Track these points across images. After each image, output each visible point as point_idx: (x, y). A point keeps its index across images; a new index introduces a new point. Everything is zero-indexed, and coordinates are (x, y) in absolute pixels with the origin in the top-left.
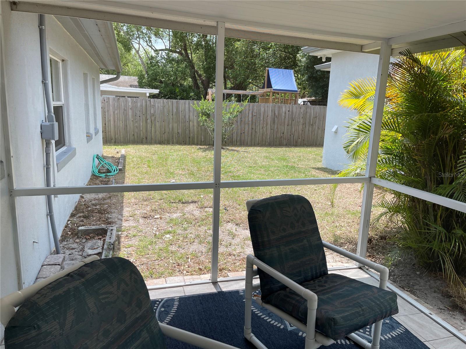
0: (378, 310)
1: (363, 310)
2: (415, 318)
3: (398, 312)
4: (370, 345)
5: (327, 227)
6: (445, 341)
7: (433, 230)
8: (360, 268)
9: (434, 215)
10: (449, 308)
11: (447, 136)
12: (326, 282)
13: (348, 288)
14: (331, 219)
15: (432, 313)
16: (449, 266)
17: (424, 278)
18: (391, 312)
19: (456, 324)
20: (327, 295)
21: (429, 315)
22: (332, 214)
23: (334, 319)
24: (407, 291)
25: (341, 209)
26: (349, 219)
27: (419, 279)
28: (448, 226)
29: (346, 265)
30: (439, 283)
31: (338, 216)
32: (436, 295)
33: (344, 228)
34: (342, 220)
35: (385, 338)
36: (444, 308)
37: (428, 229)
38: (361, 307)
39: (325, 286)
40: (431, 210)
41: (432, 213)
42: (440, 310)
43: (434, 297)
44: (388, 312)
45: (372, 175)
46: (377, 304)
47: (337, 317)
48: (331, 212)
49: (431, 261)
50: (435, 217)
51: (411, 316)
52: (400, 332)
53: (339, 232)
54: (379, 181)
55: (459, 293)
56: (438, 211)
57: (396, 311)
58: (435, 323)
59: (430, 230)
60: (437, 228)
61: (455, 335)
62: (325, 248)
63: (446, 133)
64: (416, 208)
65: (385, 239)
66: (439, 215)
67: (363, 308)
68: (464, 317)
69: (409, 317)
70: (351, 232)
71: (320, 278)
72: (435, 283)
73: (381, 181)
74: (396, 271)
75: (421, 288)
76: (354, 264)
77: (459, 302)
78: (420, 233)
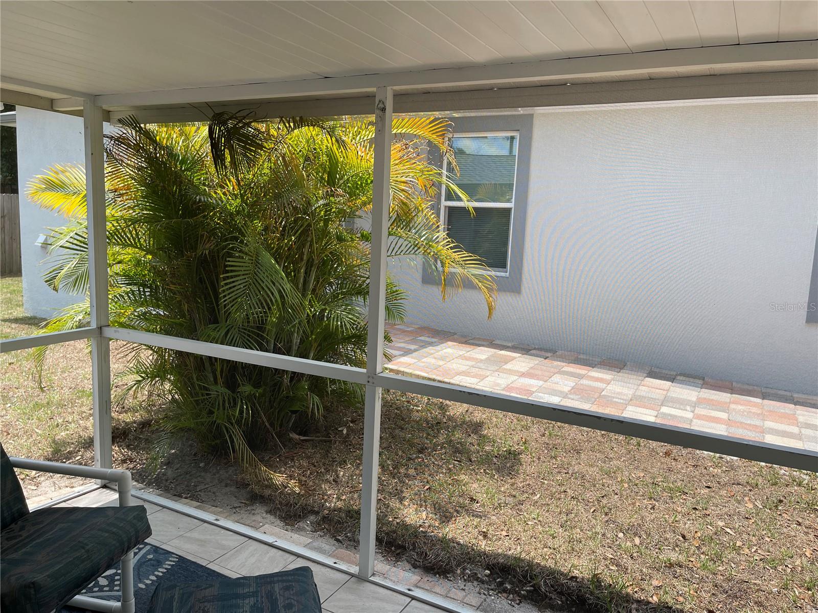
0: (114, 542)
1: (88, 551)
2: (195, 535)
3: (150, 534)
4: (119, 604)
5: (37, 431)
6: (237, 551)
7: (214, 394)
8: (104, 486)
9: (213, 372)
10: (247, 502)
12: (22, 528)
13: (63, 525)
14: (47, 413)
15: (219, 518)
16: (240, 442)
17: (211, 470)
18: (137, 538)
19: (254, 521)
20: (24, 550)
21: (216, 522)
22: (48, 403)
23: (33, 583)
24: (186, 498)
25: (66, 390)
26: (82, 405)
27: (203, 474)
28: (232, 385)
30: (231, 470)
31: (61, 405)
32: (228, 489)
33: (73, 425)
34: (69, 410)
36: (240, 505)
37: (207, 394)
38: (83, 548)
39: (21, 536)
40: (207, 364)
41: (210, 369)
42: (234, 510)
43: (226, 494)
44: (133, 540)
45: (103, 323)
46: (113, 533)
47: (39, 578)
48: (45, 402)
49: (218, 441)
50: (214, 373)
51: (188, 535)
53: (63, 434)
54: (115, 331)
55: (256, 476)
56: (216, 364)
57: (148, 532)
58: (223, 531)
59: (210, 394)
60: (219, 390)
61: (250, 538)
64: (187, 366)
65: (150, 425)
66: (219, 370)
67: (87, 548)
68: (265, 508)
69: (186, 537)
70: (86, 428)
71: (13, 526)
72: (227, 472)
73: (118, 332)
74: (170, 472)
75: (207, 486)
77: (257, 489)
78: (197, 401)
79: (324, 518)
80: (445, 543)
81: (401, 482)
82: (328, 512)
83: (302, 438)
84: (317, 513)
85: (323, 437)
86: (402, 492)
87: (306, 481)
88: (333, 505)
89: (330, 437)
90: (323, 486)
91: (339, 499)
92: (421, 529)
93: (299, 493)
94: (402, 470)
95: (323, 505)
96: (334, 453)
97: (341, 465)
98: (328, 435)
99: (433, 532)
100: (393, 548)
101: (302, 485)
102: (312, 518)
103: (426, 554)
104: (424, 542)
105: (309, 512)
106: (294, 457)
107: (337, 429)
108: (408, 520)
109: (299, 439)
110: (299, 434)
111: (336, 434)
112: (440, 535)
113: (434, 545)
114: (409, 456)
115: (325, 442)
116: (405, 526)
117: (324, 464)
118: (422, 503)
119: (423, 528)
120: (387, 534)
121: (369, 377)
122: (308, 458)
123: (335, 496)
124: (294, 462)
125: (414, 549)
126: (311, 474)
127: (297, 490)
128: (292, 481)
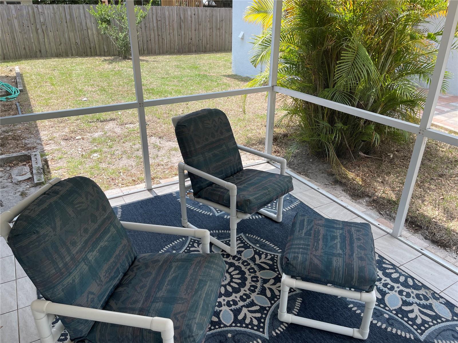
0: (279, 190)
1: (269, 191)
2: (307, 193)
3: (293, 189)
4: (276, 216)
5: (240, 132)
6: (327, 206)
7: (321, 126)
8: (268, 162)
10: (332, 183)
11: (330, 48)
12: (242, 176)
13: (258, 178)
14: (243, 124)
15: (319, 188)
16: (332, 153)
17: (315, 164)
18: (288, 190)
19: (336, 193)
20: (244, 185)
21: (318, 190)
22: (244, 119)
23: (249, 200)
24: (303, 175)
25: (251, 114)
26: (258, 122)
27: (311, 165)
28: (332, 122)
29: (257, 161)
30: (325, 166)
31: (249, 121)
32: (323, 175)
33: (254, 131)
34: (253, 124)
35: (286, 210)
36: (328, 184)
38: (267, 190)
39: (242, 179)
40: (320, 109)
41: (321, 112)
42: (326, 186)
43: (322, 177)
44: (286, 190)
45: (274, 84)
46: (279, 186)
47: (251, 198)
48: (242, 118)
49: (320, 150)
50: (323, 114)
51: (305, 192)
52: (296, 204)
53: (250, 135)
54: (280, 89)
55: (339, 171)
56: (325, 110)
57: (292, 189)
58: (321, 195)
59: (319, 126)
60: (325, 124)
61: (334, 201)
62: (239, 150)
63: (329, 44)
64: (309, 109)
65: (287, 136)
66: (326, 112)
67: (269, 190)
68: (342, 188)
69: (303, 193)
70: (260, 134)
71: (238, 174)
72: (323, 166)
73: (281, 89)
74: (295, 161)
75: (313, 171)
76: (263, 160)
77: (338, 178)
78: (312, 129)
79: (374, 201)
80: (448, 231)
81: (424, 191)
82: (376, 198)
83: (366, 156)
84: (370, 197)
85: (378, 157)
86: (424, 197)
87: (366, 179)
88: (380, 195)
89: (382, 158)
90: (375, 184)
91: (384, 192)
92: (434, 220)
93: (361, 185)
94: (427, 185)
95: (374, 194)
96: (383, 167)
97: (387, 174)
98: (381, 157)
99: (441, 223)
100: (414, 226)
101: (363, 181)
102: (367, 199)
103: (435, 234)
104: (434, 227)
105: (366, 195)
106: (360, 165)
107: (387, 154)
108: (426, 213)
109: (364, 156)
110: (364, 153)
111: (386, 157)
112: (446, 226)
113: (441, 230)
114: (432, 177)
115: (379, 160)
116: (424, 216)
117: (377, 172)
118: (436, 206)
119: (435, 219)
120: (411, 217)
121: (420, 130)
122: (368, 167)
123: (382, 190)
124: (360, 168)
125: (427, 230)
126: (369, 176)
127: (360, 183)
128: (358, 178)
